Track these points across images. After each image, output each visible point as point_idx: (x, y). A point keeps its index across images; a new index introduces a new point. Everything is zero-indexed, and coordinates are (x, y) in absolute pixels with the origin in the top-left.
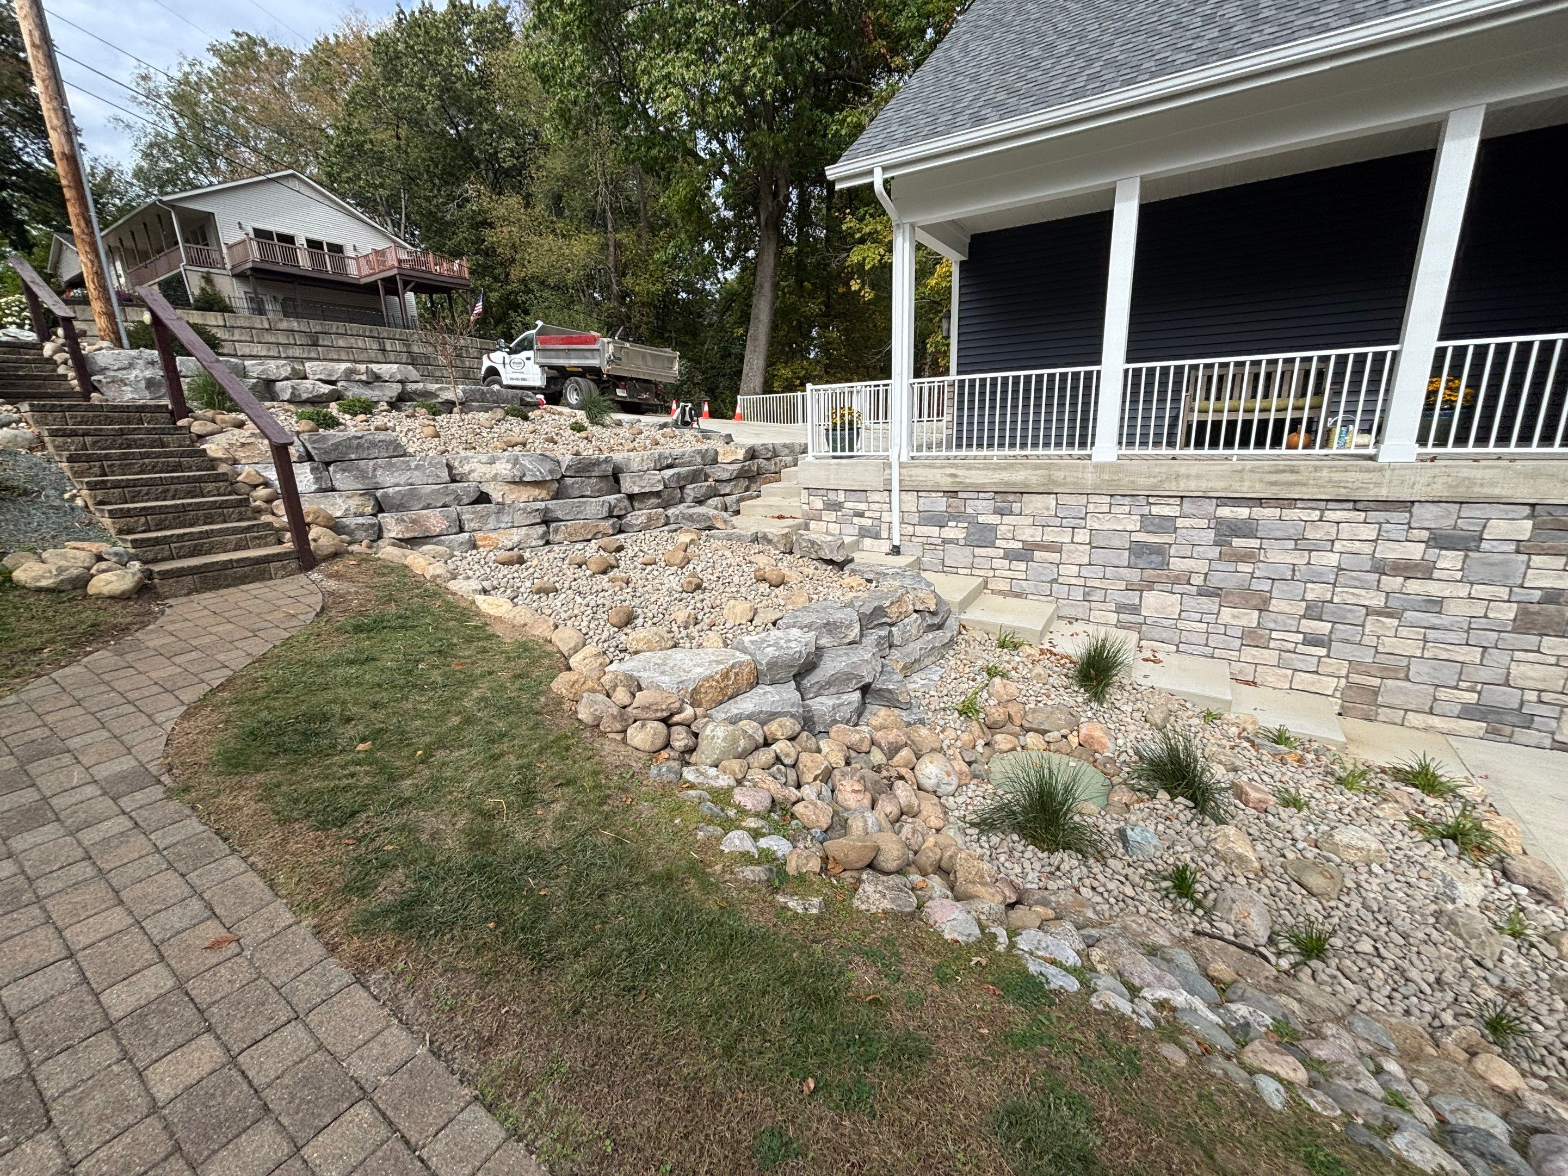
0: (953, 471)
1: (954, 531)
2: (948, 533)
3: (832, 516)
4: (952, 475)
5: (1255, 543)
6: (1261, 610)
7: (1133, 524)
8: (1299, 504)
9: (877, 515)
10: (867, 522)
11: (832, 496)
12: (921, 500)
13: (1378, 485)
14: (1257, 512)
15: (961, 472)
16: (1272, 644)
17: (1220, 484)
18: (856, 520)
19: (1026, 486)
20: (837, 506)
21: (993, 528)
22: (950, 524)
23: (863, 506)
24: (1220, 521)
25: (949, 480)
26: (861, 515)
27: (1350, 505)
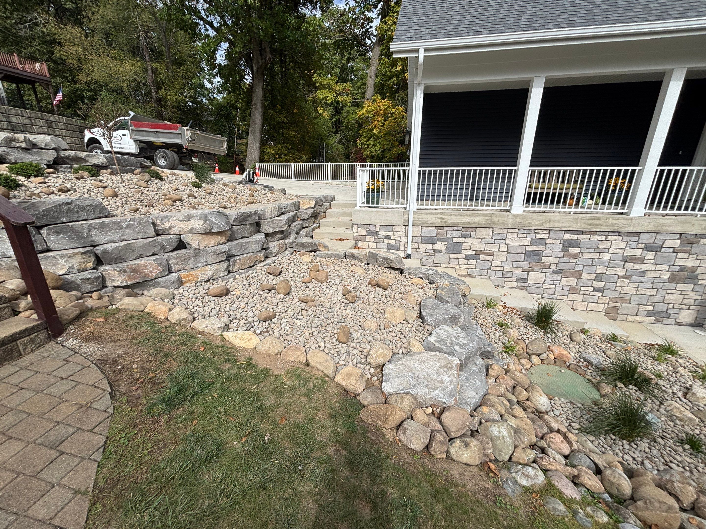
0: (442, 216)
1: (441, 246)
2: (437, 247)
3: (372, 239)
4: (441, 218)
5: (578, 250)
6: (578, 278)
7: (527, 242)
8: (598, 233)
9: (398, 238)
10: (392, 242)
11: (372, 228)
12: (423, 231)
13: (629, 225)
14: (581, 237)
15: (446, 217)
16: (581, 293)
17: (568, 225)
18: (386, 241)
19: (479, 224)
20: (375, 234)
21: (460, 245)
22: (438, 242)
23: (390, 234)
24: (565, 240)
25: (440, 221)
26: (389, 238)
27: (617, 234)
